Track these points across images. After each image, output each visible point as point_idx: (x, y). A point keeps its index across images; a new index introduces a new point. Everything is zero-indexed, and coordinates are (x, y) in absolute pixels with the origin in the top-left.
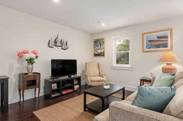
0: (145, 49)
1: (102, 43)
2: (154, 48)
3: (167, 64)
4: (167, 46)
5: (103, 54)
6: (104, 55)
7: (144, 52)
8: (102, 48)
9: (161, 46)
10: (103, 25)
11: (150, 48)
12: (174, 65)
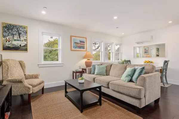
0: (73, 49)
1: (22, 33)
2: (78, 48)
3: (88, 59)
4: (84, 48)
5: (25, 48)
6: (26, 50)
7: (72, 50)
8: (22, 39)
9: (82, 48)
10: (44, 12)
11: (75, 48)
12: (91, 60)
